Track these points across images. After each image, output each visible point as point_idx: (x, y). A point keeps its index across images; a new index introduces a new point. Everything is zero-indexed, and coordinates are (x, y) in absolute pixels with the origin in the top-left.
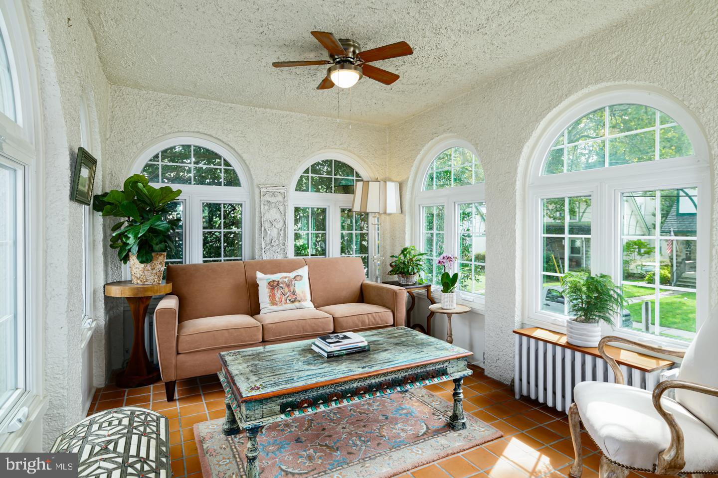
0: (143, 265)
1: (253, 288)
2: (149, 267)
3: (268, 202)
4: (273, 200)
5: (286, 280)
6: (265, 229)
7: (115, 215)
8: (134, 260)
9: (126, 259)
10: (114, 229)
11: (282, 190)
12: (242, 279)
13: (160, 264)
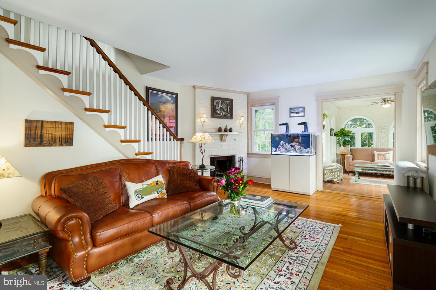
0: (344, 147)
1: (373, 156)
2: (345, 148)
3: (382, 132)
4: (383, 131)
5: (383, 154)
6: (380, 140)
7: (338, 137)
8: (342, 146)
9: (340, 146)
10: (338, 140)
11: (387, 128)
12: (371, 153)
13: (348, 147)
